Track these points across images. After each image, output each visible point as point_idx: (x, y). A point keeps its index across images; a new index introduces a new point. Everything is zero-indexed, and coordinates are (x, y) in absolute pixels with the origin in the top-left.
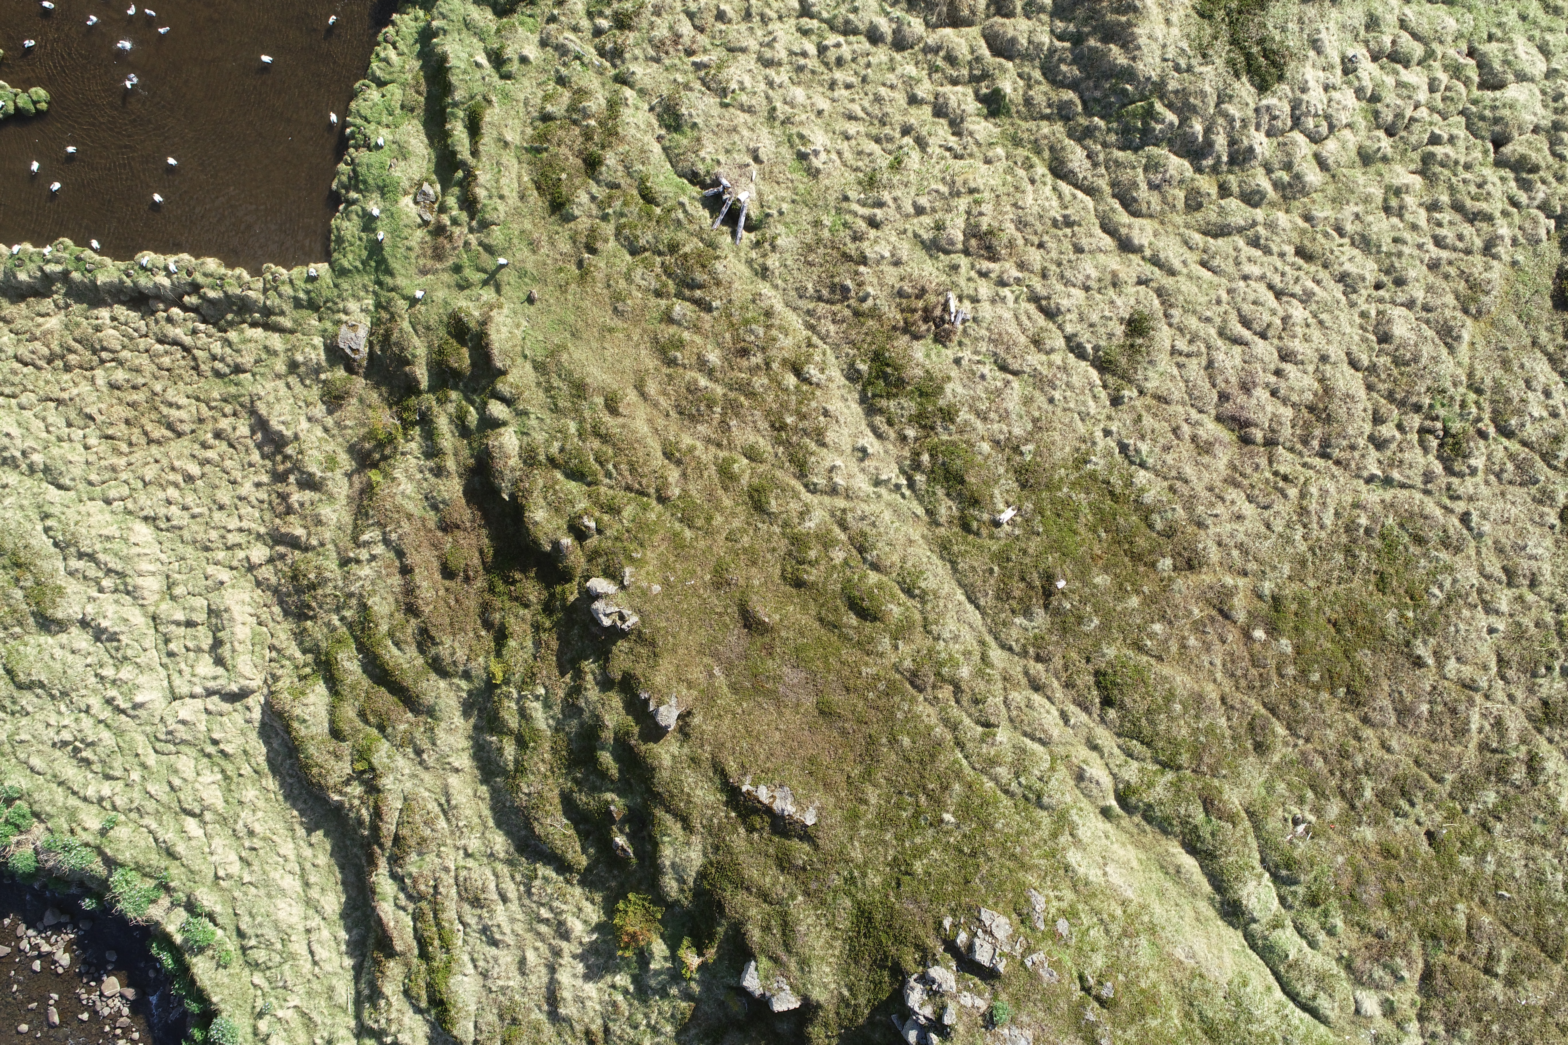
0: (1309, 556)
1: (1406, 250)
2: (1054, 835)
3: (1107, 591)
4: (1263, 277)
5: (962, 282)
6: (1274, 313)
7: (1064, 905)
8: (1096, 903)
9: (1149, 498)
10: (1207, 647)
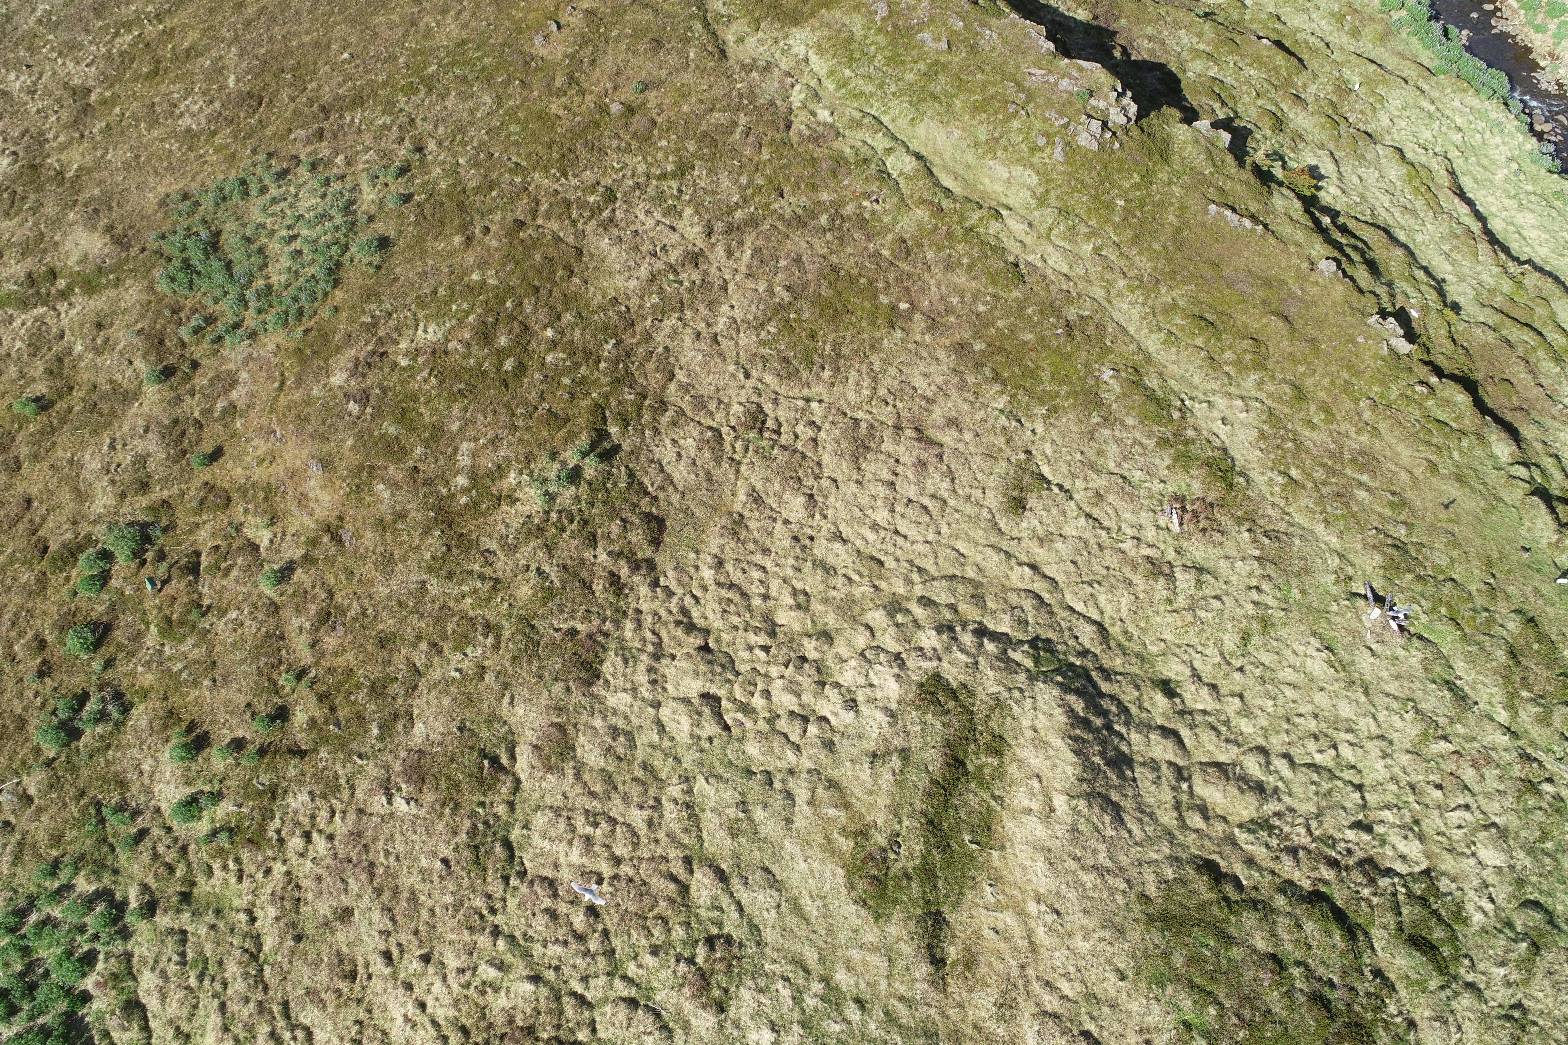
0: (868, 353)
1: (792, 561)
2: (1047, 191)
3: (1023, 330)
4: (913, 543)
5: (1170, 540)
6: (903, 516)
7: (1039, 154)
8: (1017, 156)
9: (997, 387)
10: (942, 298)
